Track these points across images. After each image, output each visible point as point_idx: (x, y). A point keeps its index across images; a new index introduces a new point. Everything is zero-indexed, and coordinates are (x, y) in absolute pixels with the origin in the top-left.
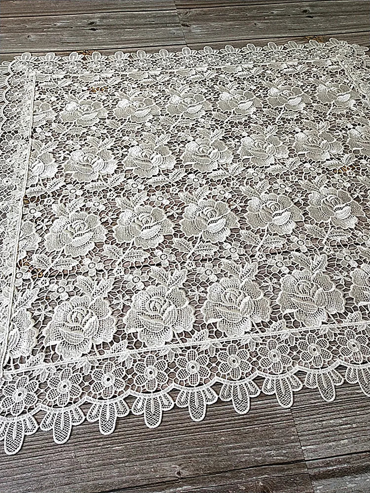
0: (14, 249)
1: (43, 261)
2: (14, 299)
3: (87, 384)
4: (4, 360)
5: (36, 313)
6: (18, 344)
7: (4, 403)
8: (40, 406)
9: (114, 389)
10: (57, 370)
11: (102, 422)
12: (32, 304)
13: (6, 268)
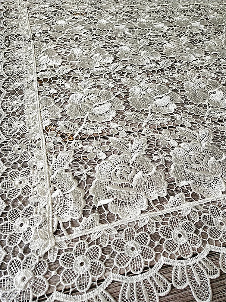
0: (37, 118)
1: (70, 127)
2: (49, 162)
3: (157, 243)
4: (53, 224)
5: (77, 173)
6: (64, 206)
7: (64, 278)
8: (112, 276)
9: (191, 246)
10: (118, 231)
11: (194, 288)
12: (70, 165)
13: (33, 134)
